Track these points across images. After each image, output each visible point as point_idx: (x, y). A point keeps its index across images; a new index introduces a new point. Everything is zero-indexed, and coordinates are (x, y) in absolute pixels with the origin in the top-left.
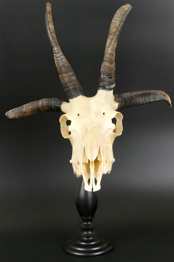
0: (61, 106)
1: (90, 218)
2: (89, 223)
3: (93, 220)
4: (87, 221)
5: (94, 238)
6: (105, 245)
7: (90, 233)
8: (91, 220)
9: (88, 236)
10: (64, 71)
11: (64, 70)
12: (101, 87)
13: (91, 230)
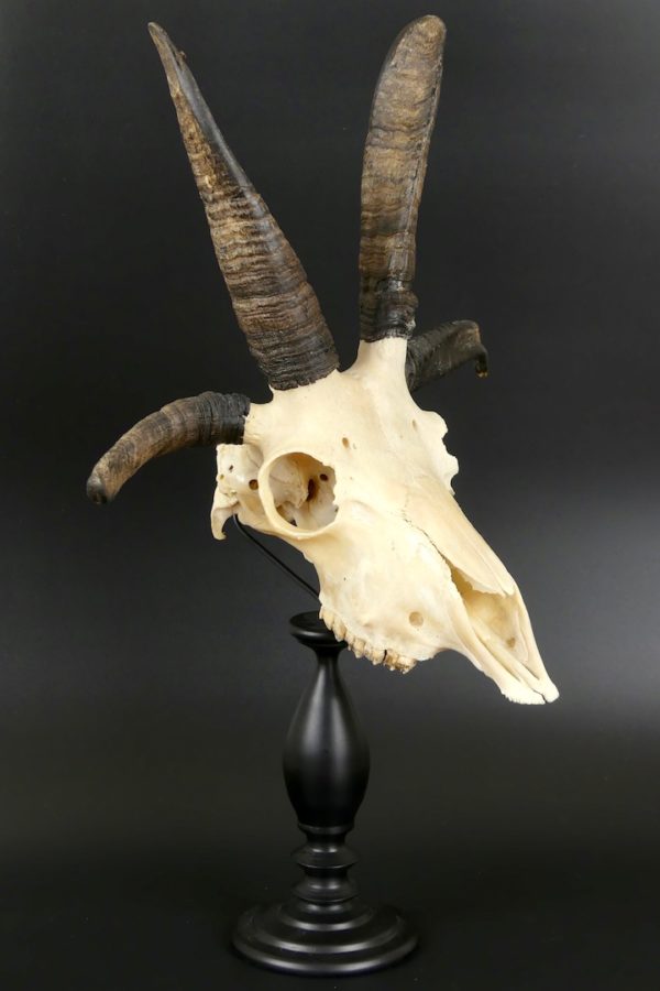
0: (247, 419)
1: (334, 830)
2: (333, 850)
3: (348, 837)
4: (325, 840)
5: (349, 906)
6: (388, 936)
7: (333, 886)
8: (339, 840)
9: (324, 899)
10: (286, 284)
11: (288, 280)
12: (393, 327)
13: (341, 875)
